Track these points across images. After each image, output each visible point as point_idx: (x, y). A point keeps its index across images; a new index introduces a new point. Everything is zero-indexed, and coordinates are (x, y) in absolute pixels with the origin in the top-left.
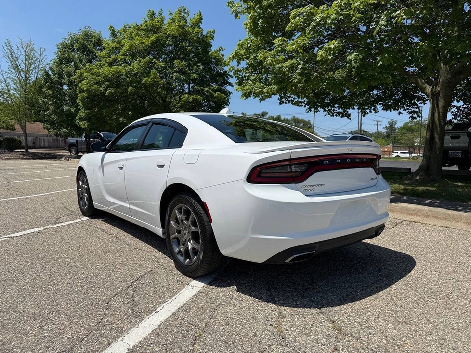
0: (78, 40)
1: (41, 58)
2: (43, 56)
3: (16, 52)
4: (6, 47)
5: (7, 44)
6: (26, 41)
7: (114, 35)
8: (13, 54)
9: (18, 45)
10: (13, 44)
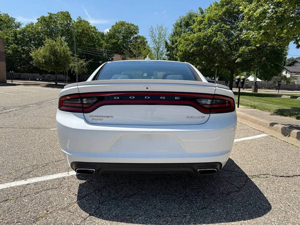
0: (184, 19)
1: (166, 34)
2: (167, 32)
3: (155, 32)
4: (150, 30)
5: (151, 28)
6: (160, 25)
7: (202, 12)
8: (153, 34)
9: (156, 28)
10: (154, 28)
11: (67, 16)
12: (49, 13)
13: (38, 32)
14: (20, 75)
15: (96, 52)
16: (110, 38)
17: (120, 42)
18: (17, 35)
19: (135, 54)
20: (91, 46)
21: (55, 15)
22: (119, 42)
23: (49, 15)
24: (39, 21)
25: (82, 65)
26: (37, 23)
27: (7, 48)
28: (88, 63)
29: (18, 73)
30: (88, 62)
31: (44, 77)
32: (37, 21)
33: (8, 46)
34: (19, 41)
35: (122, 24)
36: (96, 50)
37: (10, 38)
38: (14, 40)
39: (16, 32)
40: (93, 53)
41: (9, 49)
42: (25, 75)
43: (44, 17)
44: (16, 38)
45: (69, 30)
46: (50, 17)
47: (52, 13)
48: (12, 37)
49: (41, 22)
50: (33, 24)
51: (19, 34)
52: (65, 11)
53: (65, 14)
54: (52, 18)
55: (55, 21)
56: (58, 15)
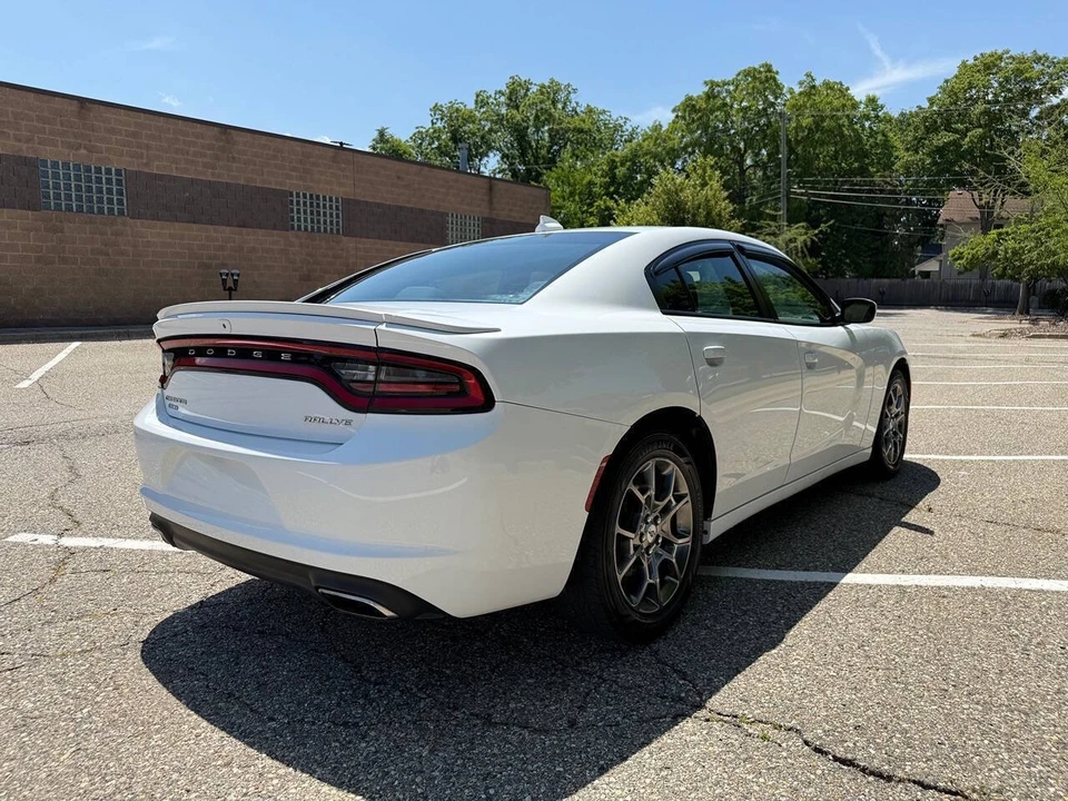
11: (764, 80)
12: (706, 83)
13: (673, 150)
15: (870, 191)
16: (928, 131)
17: (971, 141)
18: (616, 167)
19: (1026, 180)
20: (852, 173)
21: (725, 84)
22: (967, 139)
23: (706, 89)
24: (677, 116)
25: (793, 245)
26: (674, 122)
27: (586, 211)
28: (816, 235)
30: (816, 232)
33: (590, 205)
34: (619, 184)
35: (989, 65)
36: (872, 183)
37: (598, 180)
38: (607, 186)
39: (613, 161)
40: (858, 199)
41: (592, 214)
43: (690, 99)
44: (613, 177)
45: (769, 124)
46: (710, 96)
47: (718, 79)
48: (602, 176)
49: (684, 118)
50: (661, 126)
51: (622, 164)
52: (757, 66)
53: (760, 72)
54: (715, 97)
55: (725, 105)
56: (735, 83)
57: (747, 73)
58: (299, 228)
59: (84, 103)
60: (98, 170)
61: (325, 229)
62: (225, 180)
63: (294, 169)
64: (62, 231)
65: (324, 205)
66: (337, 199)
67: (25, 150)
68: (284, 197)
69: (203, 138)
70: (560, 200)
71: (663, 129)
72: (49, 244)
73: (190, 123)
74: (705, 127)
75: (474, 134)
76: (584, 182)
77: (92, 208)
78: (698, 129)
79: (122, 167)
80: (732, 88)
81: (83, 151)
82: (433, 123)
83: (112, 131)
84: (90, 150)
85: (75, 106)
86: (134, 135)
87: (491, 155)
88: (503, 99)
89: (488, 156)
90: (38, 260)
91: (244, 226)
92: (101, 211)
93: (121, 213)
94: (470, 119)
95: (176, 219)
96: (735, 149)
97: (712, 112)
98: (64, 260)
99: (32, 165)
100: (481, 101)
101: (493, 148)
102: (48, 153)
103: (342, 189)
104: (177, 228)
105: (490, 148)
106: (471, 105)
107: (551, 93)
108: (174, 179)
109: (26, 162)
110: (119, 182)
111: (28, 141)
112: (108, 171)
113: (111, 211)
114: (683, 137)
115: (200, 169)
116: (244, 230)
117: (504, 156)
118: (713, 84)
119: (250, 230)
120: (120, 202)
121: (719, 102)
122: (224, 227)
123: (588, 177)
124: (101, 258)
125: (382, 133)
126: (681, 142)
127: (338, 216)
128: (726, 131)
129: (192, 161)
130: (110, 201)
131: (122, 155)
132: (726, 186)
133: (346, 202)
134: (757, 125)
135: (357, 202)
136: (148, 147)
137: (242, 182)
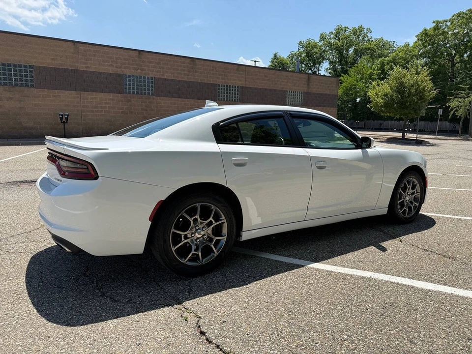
12: (434, 22)
14: (381, 124)
18: (385, 66)
21: (445, 21)
23: (434, 25)
24: (418, 39)
26: (416, 42)
29: (379, 121)
31: (415, 126)
32: (416, 39)
37: (375, 72)
38: (379, 75)
39: (384, 63)
42: (388, 124)
43: (426, 30)
44: (383, 70)
46: (436, 28)
47: (441, 20)
48: (377, 70)
49: (421, 40)
50: (409, 45)
51: (388, 64)
52: (465, 11)
53: (467, 14)
54: (438, 29)
55: (444, 32)
56: (452, 21)
57: (459, 15)
58: (221, 100)
59: (140, 52)
60: (144, 78)
61: (232, 99)
62: (193, 80)
63: (220, 75)
64: (131, 102)
65: (232, 90)
66: (238, 87)
67: (119, 71)
68: (215, 86)
69: (184, 63)
70: (355, 82)
71: (410, 46)
72: (126, 107)
73: (180, 58)
74: (433, 44)
75: (316, 53)
76: (368, 73)
77: (142, 92)
78: (429, 45)
79: (153, 76)
80: (449, 24)
81: (139, 71)
82: (299, 49)
83: (151, 62)
84: (142, 70)
85: (137, 53)
86: (159, 63)
87: (324, 61)
88: (332, 36)
89: (323, 63)
90: (122, 113)
91: (199, 99)
92: (145, 93)
93: (152, 94)
94: (315, 46)
95: (173, 97)
96: (449, 54)
97: (437, 36)
98: (131, 113)
99: (122, 76)
100: (323, 38)
101: (326, 59)
102: (127, 72)
103: (240, 82)
104: (173, 100)
105: (324, 59)
106: (317, 40)
107: (358, 32)
108: (172, 80)
109: (119, 75)
110: (152, 83)
111: (120, 68)
112: (148, 78)
113: (149, 93)
114: (420, 49)
115: (183, 76)
116: (199, 101)
117: (331, 63)
118: (438, 22)
119: (202, 101)
120: (152, 90)
121: (441, 31)
122: (191, 100)
123: (370, 71)
124: (144, 112)
125: (275, 55)
126: (419, 52)
127: (238, 94)
128: (445, 45)
129: (180, 73)
130: (149, 90)
131: (153, 71)
132: (430, 74)
133: (242, 88)
134: (463, 41)
135: (246, 88)
136: (163, 68)
137: (199, 81)
